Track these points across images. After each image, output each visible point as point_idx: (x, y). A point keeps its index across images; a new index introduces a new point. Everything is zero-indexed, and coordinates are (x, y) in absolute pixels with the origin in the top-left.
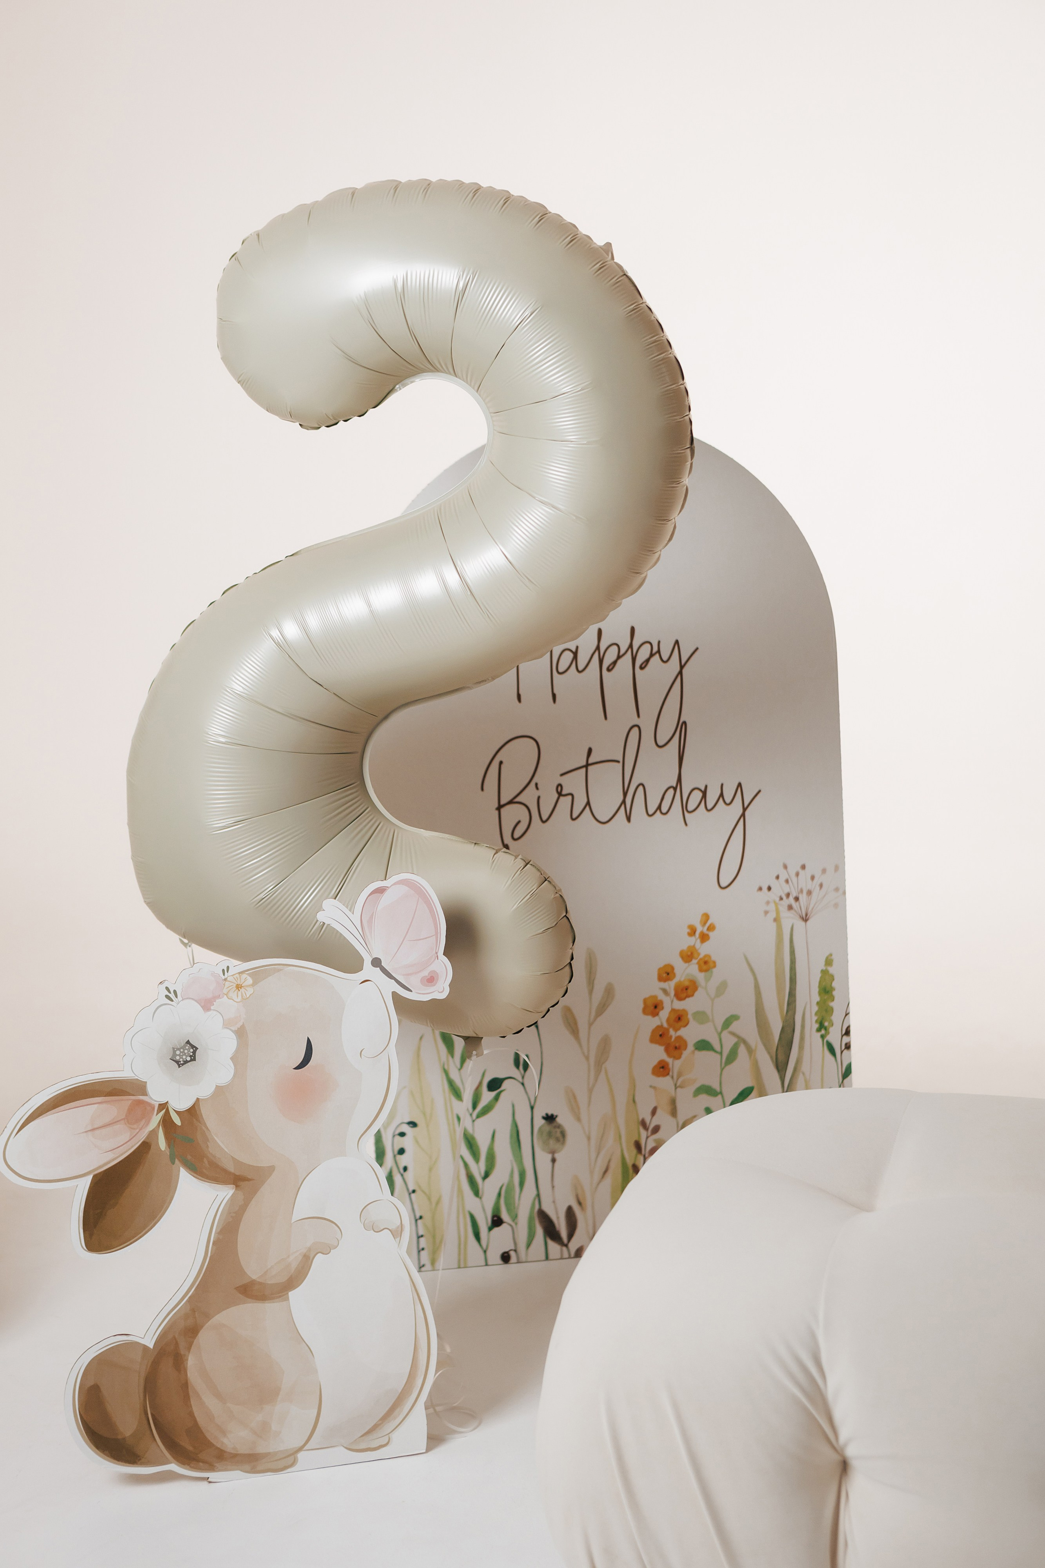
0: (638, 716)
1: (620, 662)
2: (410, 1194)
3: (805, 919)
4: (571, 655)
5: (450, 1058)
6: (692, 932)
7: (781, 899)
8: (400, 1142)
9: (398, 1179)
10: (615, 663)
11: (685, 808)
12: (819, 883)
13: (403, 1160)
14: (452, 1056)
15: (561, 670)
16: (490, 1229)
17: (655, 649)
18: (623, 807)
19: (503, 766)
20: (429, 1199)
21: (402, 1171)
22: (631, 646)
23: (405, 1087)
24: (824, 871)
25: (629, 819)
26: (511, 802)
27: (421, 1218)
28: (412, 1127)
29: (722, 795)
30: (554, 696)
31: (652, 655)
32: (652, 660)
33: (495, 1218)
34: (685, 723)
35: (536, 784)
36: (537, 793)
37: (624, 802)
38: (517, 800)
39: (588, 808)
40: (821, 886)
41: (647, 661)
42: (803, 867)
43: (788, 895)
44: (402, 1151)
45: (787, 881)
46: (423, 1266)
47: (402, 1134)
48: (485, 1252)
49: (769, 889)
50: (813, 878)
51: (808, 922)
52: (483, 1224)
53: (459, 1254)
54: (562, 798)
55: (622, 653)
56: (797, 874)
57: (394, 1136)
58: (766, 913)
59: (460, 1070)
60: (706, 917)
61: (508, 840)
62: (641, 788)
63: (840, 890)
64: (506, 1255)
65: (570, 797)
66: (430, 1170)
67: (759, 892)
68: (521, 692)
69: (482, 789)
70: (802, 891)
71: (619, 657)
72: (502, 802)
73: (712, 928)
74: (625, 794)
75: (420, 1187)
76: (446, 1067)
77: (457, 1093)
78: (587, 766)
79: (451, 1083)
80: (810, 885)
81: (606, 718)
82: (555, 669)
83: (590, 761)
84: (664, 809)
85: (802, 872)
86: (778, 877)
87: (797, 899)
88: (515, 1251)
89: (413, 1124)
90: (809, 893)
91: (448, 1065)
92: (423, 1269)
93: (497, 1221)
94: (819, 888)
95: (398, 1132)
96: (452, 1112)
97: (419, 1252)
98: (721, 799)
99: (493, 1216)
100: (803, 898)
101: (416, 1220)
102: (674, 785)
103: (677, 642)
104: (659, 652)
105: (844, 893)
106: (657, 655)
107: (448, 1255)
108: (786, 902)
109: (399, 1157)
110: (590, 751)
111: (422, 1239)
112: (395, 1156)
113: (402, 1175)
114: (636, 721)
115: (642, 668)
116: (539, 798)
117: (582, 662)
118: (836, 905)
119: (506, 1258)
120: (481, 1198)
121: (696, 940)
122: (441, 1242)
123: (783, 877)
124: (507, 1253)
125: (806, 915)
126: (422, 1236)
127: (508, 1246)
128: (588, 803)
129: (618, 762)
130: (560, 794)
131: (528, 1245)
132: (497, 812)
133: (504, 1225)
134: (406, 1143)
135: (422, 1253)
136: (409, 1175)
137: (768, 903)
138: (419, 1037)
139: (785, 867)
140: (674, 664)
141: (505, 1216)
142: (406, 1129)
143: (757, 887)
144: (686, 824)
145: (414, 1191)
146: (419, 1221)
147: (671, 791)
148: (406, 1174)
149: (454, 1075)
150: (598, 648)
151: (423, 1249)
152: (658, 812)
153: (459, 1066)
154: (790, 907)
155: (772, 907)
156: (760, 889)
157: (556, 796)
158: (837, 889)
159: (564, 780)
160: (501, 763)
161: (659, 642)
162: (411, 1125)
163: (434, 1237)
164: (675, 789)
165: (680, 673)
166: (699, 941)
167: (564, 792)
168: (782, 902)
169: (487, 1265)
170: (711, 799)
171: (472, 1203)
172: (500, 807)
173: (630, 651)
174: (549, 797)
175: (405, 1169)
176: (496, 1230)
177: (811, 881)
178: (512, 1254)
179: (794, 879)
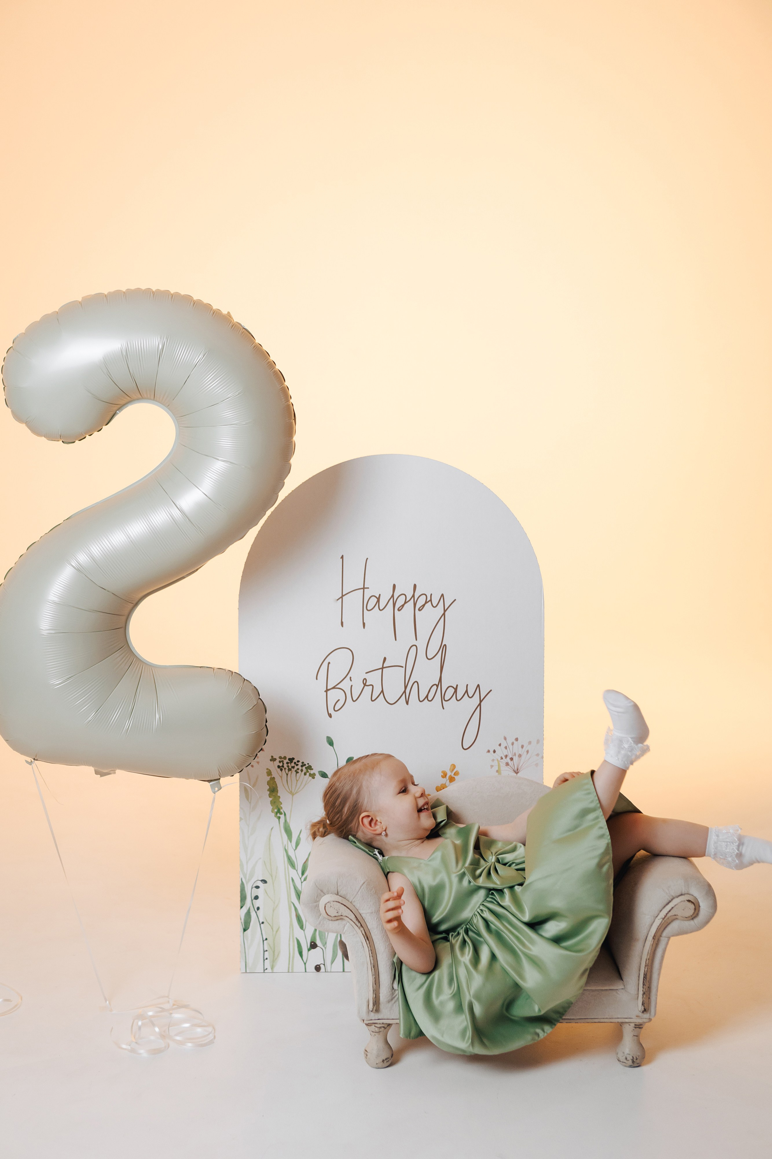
0: (416, 640)
1: (406, 605)
2: (260, 924)
3: (517, 772)
4: (376, 600)
5: (289, 842)
6: (444, 775)
7: (502, 758)
8: (256, 892)
9: (253, 914)
10: (403, 606)
11: (443, 698)
12: (526, 750)
13: (257, 903)
14: (291, 842)
15: (369, 609)
16: (309, 950)
17: (429, 599)
18: (404, 694)
19: (330, 665)
20: (272, 929)
21: (256, 910)
22: (413, 596)
23: (260, 858)
24: (530, 743)
25: (407, 703)
26: (334, 688)
27: (266, 939)
28: (263, 883)
29: (467, 691)
30: (364, 624)
31: (426, 602)
32: (426, 605)
33: (313, 944)
34: (445, 645)
35: (351, 678)
36: (351, 683)
37: (405, 692)
38: (337, 687)
39: (382, 694)
40: (528, 752)
41: (424, 606)
42: (517, 739)
43: (506, 756)
44: (256, 898)
45: (506, 748)
46: (266, 969)
47: (257, 887)
48: (305, 964)
49: (494, 752)
50: (522, 747)
51: (518, 774)
52: (305, 947)
53: (289, 964)
54: (366, 687)
55: (407, 601)
56: (513, 744)
57: (252, 888)
58: (492, 766)
59: (295, 850)
60: (454, 766)
61: (331, 711)
62: (416, 684)
63: (540, 756)
64: (318, 966)
65: (371, 687)
66: (273, 911)
67: (488, 753)
68: (343, 621)
69: (317, 679)
70: (515, 755)
71: (405, 603)
72: (329, 688)
73: (457, 774)
74: (406, 687)
75: (267, 921)
76: (286, 848)
77: (292, 863)
78: (383, 668)
79: (289, 858)
80: (521, 751)
81: (396, 640)
82: (365, 607)
83: (384, 666)
84: (430, 699)
85: (515, 742)
86: (500, 745)
87: (512, 759)
88: (324, 965)
89: (264, 881)
90: (520, 756)
91: (288, 847)
92: (266, 971)
93: (313, 946)
94: (526, 753)
95: (254, 886)
96: (289, 876)
97: (264, 960)
98: (466, 694)
99: (311, 943)
100: (516, 759)
101: (263, 941)
102: (437, 684)
103: (442, 595)
104: (431, 600)
105: (543, 757)
106: (430, 602)
107: (282, 964)
108: (505, 760)
109: (254, 901)
110: (385, 659)
111: (266, 952)
112: (252, 900)
113: (256, 912)
114: (415, 643)
115: (419, 610)
116: (352, 686)
117: (382, 605)
118: (537, 765)
119: (318, 968)
120: (304, 931)
121: (447, 780)
122: (278, 955)
123: (504, 744)
124: (319, 965)
125: (517, 770)
126: (266, 951)
127: (319, 962)
128: (382, 691)
129: (403, 667)
130: (365, 685)
131: (332, 962)
132: (325, 693)
133: (318, 948)
134: (259, 892)
135: (266, 961)
136: (259, 912)
137: (493, 760)
138: (271, 828)
139: (505, 739)
140: (440, 609)
141: (318, 942)
142: (260, 884)
143: (487, 750)
144: (443, 708)
145: (263, 923)
146: (265, 942)
147: (435, 687)
148: (258, 912)
149: (291, 853)
150: (393, 596)
151: (267, 959)
152: (426, 699)
153: (294, 849)
154: (507, 764)
155: (495, 763)
156: (489, 751)
157: (363, 685)
158: (538, 755)
159: (367, 676)
160: (329, 663)
161: (431, 594)
162: (263, 882)
163: (274, 952)
164: (437, 686)
165: (444, 614)
166: (448, 781)
167: (367, 684)
168: (502, 760)
169: (306, 972)
170: (460, 692)
171: (298, 933)
172: (327, 691)
173: (413, 599)
174: (358, 686)
175: (258, 908)
176: (313, 950)
177: (521, 749)
178: (322, 966)
179: (511, 747)
